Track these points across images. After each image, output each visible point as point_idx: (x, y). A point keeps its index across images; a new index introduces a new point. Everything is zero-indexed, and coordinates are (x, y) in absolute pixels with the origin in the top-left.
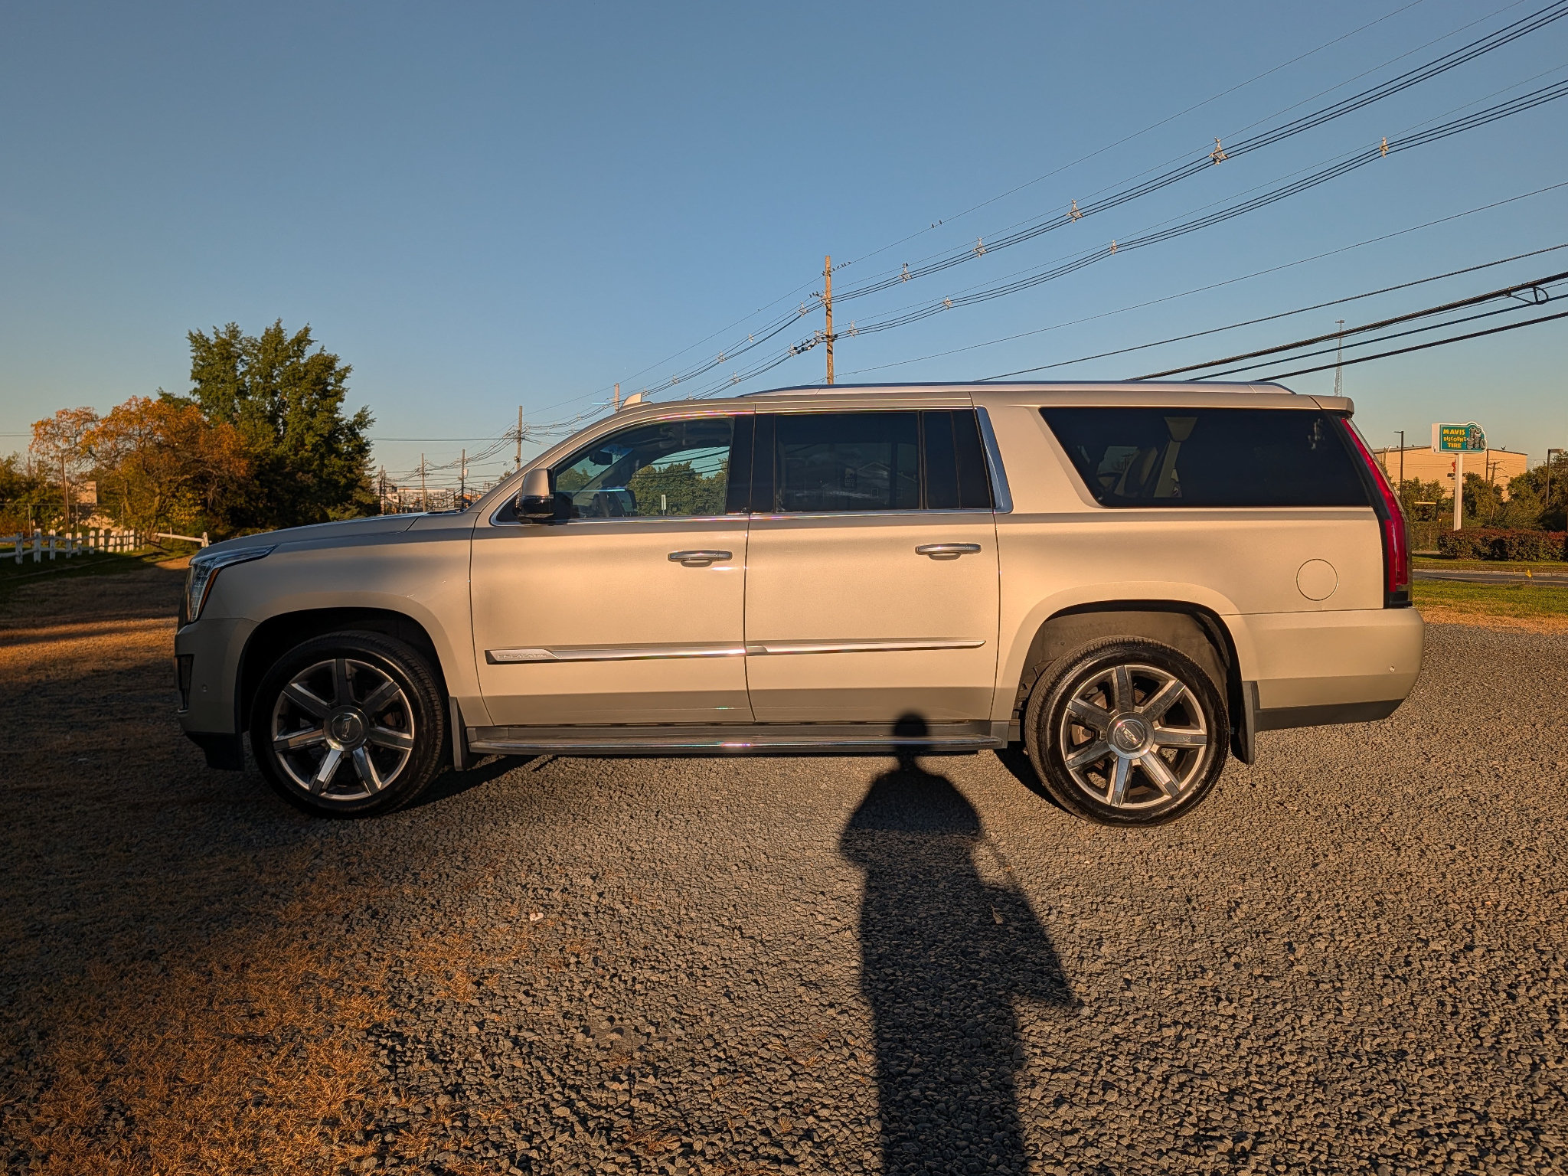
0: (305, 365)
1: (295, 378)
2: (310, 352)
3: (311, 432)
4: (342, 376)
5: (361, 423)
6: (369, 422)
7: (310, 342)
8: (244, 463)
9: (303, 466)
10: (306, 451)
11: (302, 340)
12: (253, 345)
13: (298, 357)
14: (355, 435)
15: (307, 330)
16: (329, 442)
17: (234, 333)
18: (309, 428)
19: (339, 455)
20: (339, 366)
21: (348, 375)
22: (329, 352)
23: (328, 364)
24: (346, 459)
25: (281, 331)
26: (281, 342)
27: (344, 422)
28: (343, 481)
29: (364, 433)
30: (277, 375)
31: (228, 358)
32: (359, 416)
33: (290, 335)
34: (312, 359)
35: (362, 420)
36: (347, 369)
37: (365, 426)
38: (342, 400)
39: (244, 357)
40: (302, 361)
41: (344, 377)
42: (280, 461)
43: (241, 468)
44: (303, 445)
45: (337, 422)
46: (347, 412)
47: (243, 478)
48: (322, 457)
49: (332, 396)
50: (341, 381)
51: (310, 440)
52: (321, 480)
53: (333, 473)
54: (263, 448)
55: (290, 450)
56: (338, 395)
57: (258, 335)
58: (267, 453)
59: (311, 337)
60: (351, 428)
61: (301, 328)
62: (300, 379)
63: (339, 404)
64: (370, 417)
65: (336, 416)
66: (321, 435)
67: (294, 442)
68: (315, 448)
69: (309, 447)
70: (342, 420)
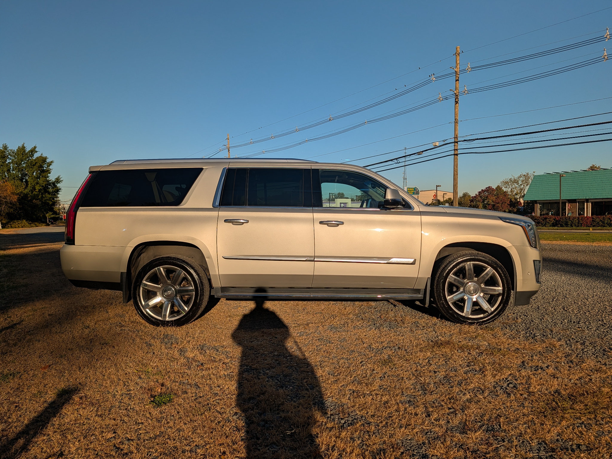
0: (35, 160)
1: (32, 164)
2: (36, 155)
3: (38, 185)
4: (50, 164)
5: (57, 182)
6: (61, 181)
7: (36, 152)
8: (16, 197)
9: (35, 197)
10: (36, 192)
11: (33, 151)
12: (13, 152)
13: (31, 157)
14: (56, 186)
15: (35, 147)
16: (45, 189)
17: (5, 147)
18: (37, 183)
19: (49, 193)
20: (48, 161)
21: (52, 164)
22: (44, 155)
23: (44, 160)
24: (52, 195)
25: (25, 147)
26: (25, 151)
27: (51, 181)
28: (51, 203)
29: (58, 185)
30: (23, 164)
31: (4, 157)
32: (57, 179)
33: (28, 149)
34: (37, 158)
35: (58, 180)
36: (52, 162)
37: (59, 183)
38: (50, 173)
39: (9, 157)
40: (34, 159)
41: (51, 165)
42: (26, 195)
44: (35, 189)
45: (48, 181)
46: (52, 177)
47: (15, 202)
48: (42, 194)
49: (46, 172)
50: (49, 166)
51: (37, 188)
52: (42, 202)
53: (47, 200)
54: (20, 191)
55: (30, 191)
56: (48, 171)
57: (15, 148)
58: (21, 192)
59: (37, 150)
60: (54, 183)
61: (33, 146)
62: (34, 165)
63: (49, 175)
64: (61, 179)
65: (48, 179)
66: (42, 186)
67: (31, 189)
68: (40, 190)
69: (37, 190)
70: (50, 181)
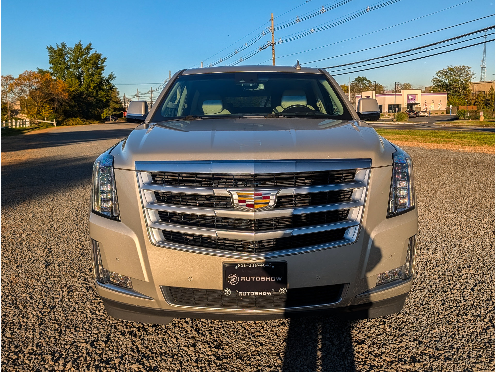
0: (90, 57)
1: (86, 62)
2: (92, 52)
3: (93, 82)
4: (103, 61)
5: (111, 78)
6: (114, 78)
7: (91, 49)
8: (67, 94)
9: (90, 94)
10: (91, 89)
11: (88, 48)
12: (71, 51)
13: (87, 54)
14: (109, 83)
15: (90, 44)
16: (100, 85)
17: (64, 46)
18: (92, 81)
19: (103, 90)
20: (102, 57)
21: (105, 61)
22: (98, 52)
23: (98, 57)
24: (106, 92)
25: (81, 45)
26: (81, 49)
27: (105, 78)
28: (105, 100)
29: (112, 82)
30: (80, 61)
31: (62, 55)
32: (110, 76)
33: (84, 47)
34: (92, 55)
35: (111, 77)
36: (105, 59)
37: (112, 79)
38: (103, 70)
39: (68, 55)
40: (89, 56)
41: (104, 61)
42: (82, 93)
43: (66, 96)
44: (90, 87)
45: (102, 78)
46: (105, 75)
47: (67, 99)
48: (97, 91)
49: (100, 69)
50: (103, 63)
51: (92, 85)
52: (97, 100)
53: (102, 97)
54: (75, 88)
55: (85, 89)
56: (102, 68)
57: (73, 46)
58: (76, 90)
59: (92, 47)
60: (107, 80)
61: (88, 44)
62: (88, 63)
63: (102, 72)
64: (114, 76)
65: (101, 76)
66: (96, 83)
67: (86, 86)
68: (94, 88)
69: (92, 88)
70: (104, 77)
